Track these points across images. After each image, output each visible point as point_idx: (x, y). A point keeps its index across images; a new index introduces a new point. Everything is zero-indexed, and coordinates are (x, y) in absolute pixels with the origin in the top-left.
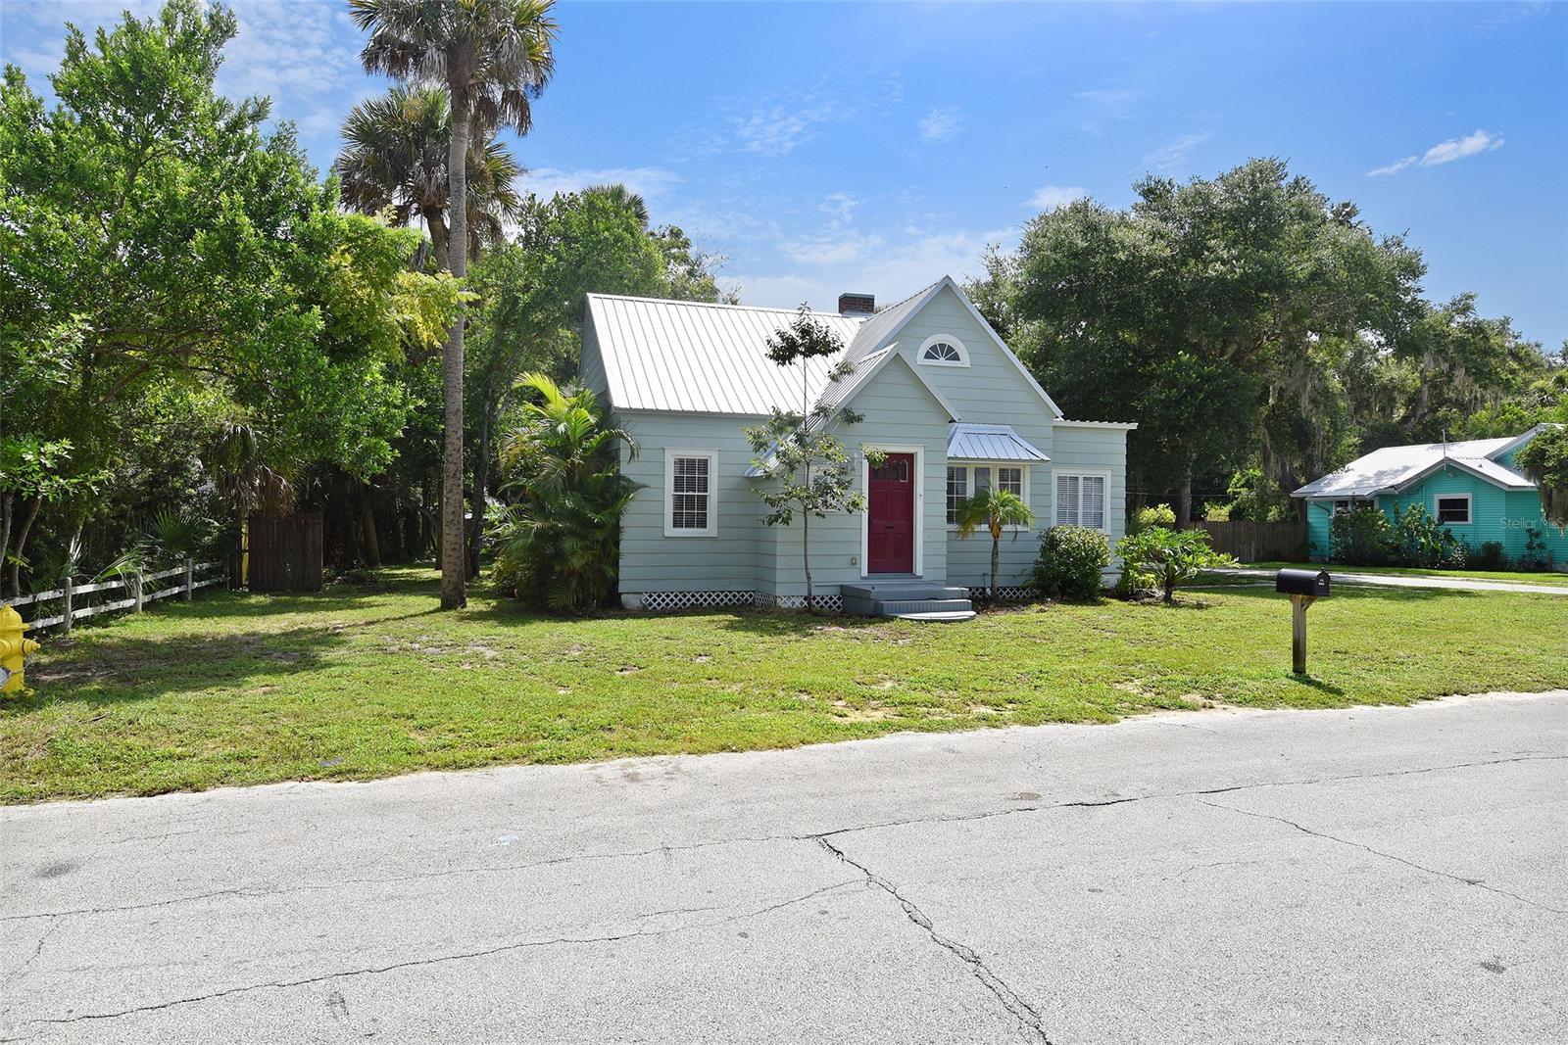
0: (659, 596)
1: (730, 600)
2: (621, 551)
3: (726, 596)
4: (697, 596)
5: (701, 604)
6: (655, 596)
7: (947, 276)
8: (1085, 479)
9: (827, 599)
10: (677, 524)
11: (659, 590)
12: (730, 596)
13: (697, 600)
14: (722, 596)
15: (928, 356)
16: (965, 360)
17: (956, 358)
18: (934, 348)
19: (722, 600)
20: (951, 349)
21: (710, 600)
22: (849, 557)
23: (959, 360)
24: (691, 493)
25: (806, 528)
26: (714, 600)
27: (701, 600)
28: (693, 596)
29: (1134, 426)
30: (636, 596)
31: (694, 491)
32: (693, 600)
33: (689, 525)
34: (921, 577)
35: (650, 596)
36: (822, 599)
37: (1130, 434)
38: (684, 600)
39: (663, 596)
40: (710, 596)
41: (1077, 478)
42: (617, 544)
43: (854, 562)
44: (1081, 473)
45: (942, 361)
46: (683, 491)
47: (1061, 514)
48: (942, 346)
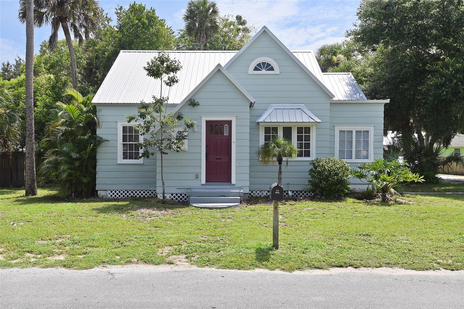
0: (116, 192)
1: (150, 194)
2: (97, 170)
3: (148, 192)
4: (134, 192)
5: (136, 196)
6: (113, 192)
7: (264, 26)
8: (357, 131)
9: (183, 195)
10: (125, 158)
11: (116, 189)
12: (150, 193)
13: (134, 194)
14: (146, 192)
15: (256, 69)
16: (277, 71)
17: (272, 69)
18: (259, 65)
19: (146, 194)
20: (269, 65)
21: (140, 194)
22: (196, 174)
23: (274, 70)
24: (131, 143)
25: (162, 159)
26: (142, 194)
27: (136, 194)
28: (132, 192)
29: (388, 101)
30: (104, 191)
31: (133, 142)
32: (132, 194)
33: (131, 158)
34: (234, 185)
35: (111, 192)
36: (181, 195)
37: (386, 105)
38: (128, 194)
39: (118, 192)
40: (140, 192)
41: (352, 131)
42: (95, 167)
43: (197, 177)
44: (354, 129)
45: (264, 71)
46: (127, 142)
47: (341, 152)
48: (264, 63)
